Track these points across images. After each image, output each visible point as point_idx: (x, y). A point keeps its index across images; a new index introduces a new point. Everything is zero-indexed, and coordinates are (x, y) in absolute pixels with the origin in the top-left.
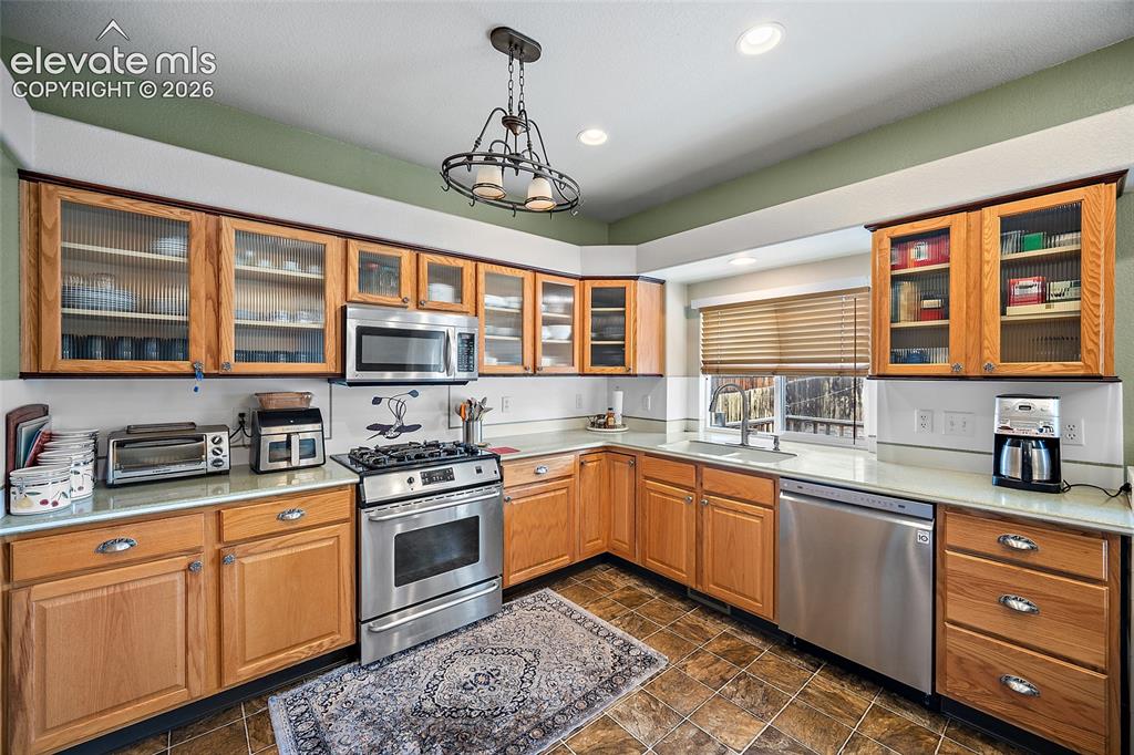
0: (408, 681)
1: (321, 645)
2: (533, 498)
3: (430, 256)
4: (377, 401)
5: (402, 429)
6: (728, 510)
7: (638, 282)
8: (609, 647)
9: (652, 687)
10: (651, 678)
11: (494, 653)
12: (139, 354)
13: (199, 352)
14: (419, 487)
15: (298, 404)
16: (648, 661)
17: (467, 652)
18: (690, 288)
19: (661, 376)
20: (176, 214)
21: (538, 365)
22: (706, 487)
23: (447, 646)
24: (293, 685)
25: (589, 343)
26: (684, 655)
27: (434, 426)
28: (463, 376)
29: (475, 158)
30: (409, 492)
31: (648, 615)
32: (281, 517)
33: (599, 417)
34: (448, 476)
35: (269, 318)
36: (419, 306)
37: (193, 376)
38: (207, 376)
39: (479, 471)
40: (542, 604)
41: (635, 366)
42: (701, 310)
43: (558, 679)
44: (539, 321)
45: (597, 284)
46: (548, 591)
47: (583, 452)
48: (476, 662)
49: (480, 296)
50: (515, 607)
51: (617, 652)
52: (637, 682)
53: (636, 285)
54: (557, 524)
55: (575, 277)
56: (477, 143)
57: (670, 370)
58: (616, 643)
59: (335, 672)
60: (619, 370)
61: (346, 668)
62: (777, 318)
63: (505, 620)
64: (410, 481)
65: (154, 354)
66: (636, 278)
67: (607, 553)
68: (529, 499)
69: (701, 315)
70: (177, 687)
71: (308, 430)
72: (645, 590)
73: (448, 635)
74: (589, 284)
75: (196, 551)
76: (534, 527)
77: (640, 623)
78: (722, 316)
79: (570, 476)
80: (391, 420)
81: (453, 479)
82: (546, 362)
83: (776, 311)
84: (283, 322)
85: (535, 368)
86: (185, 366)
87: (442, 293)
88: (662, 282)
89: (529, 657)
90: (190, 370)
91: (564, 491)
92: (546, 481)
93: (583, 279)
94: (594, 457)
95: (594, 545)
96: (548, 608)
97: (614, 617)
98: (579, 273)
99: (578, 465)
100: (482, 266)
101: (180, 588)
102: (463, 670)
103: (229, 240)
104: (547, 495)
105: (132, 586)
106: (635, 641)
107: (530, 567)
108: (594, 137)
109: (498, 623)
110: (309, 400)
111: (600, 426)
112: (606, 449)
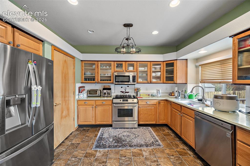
0: (117, 132)
1: (107, 123)
2: (146, 108)
3: (128, 62)
4: (122, 87)
5: (126, 92)
6: (186, 118)
7: (178, 61)
8: (153, 140)
9: (155, 149)
10: (156, 148)
11: (132, 133)
12: (89, 80)
13: (96, 80)
14: (122, 102)
15: (108, 87)
16: (159, 145)
17: (128, 132)
18: (197, 60)
19: (186, 84)
20: (94, 62)
21: (151, 81)
22: (182, 111)
23: (126, 130)
24: (104, 127)
25: (165, 76)
26: (168, 148)
27: (132, 92)
28: (133, 83)
29: (118, 48)
30: (120, 102)
31: (167, 138)
32: (102, 103)
33: (170, 93)
34: (127, 101)
35: (104, 75)
36: (126, 71)
37: (95, 83)
38: (97, 83)
39: (133, 101)
40: (147, 129)
41: (176, 81)
42: (200, 65)
43: (139, 141)
44: (152, 72)
45: (167, 62)
46: (150, 128)
47: (160, 100)
48: (128, 134)
49: (138, 68)
50: (141, 128)
51: (154, 141)
52: (153, 147)
53: (177, 62)
54: (152, 114)
55: (161, 62)
56: (121, 45)
57: (188, 82)
58: (155, 140)
59: (109, 128)
60: (172, 82)
61: (111, 127)
62: (221, 66)
63: (138, 129)
64: (120, 100)
65: (92, 80)
66: (177, 60)
67: (167, 124)
68: (145, 108)
69: (200, 67)
70: (91, 122)
71: (109, 91)
72: (172, 134)
73: (127, 128)
74: (165, 63)
75: (93, 105)
76: (146, 114)
77: (164, 139)
78: (206, 67)
79: (156, 105)
80: (124, 91)
81: (128, 101)
82: (154, 80)
83: (221, 64)
84: (106, 75)
85: (151, 82)
86: (94, 82)
87: (131, 68)
88: (187, 60)
89: (137, 136)
90: (95, 82)
91: (154, 108)
92: (149, 105)
93: (164, 61)
94: (163, 102)
95: (163, 121)
96: (147, 130)
97: (159, 136)
98: (162, 60)
99: (158, 103)
100: (138, 62)
101: (91, 110)
102: (125, 134)
103: (99, 64)
104: (149, 108)
105: (87, 108)
106: (159, 141)
107: (145, 121)
108: (155, 33)
109: (136, 130)
110: (110, 87)
111: (170, 95)
112: (167, 100)
